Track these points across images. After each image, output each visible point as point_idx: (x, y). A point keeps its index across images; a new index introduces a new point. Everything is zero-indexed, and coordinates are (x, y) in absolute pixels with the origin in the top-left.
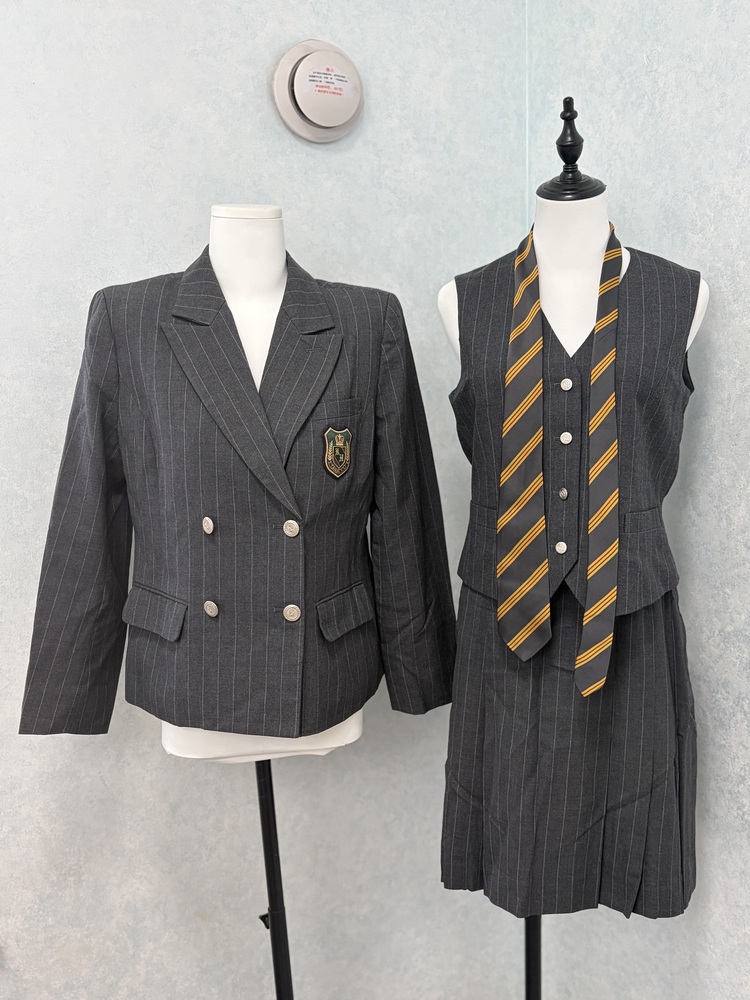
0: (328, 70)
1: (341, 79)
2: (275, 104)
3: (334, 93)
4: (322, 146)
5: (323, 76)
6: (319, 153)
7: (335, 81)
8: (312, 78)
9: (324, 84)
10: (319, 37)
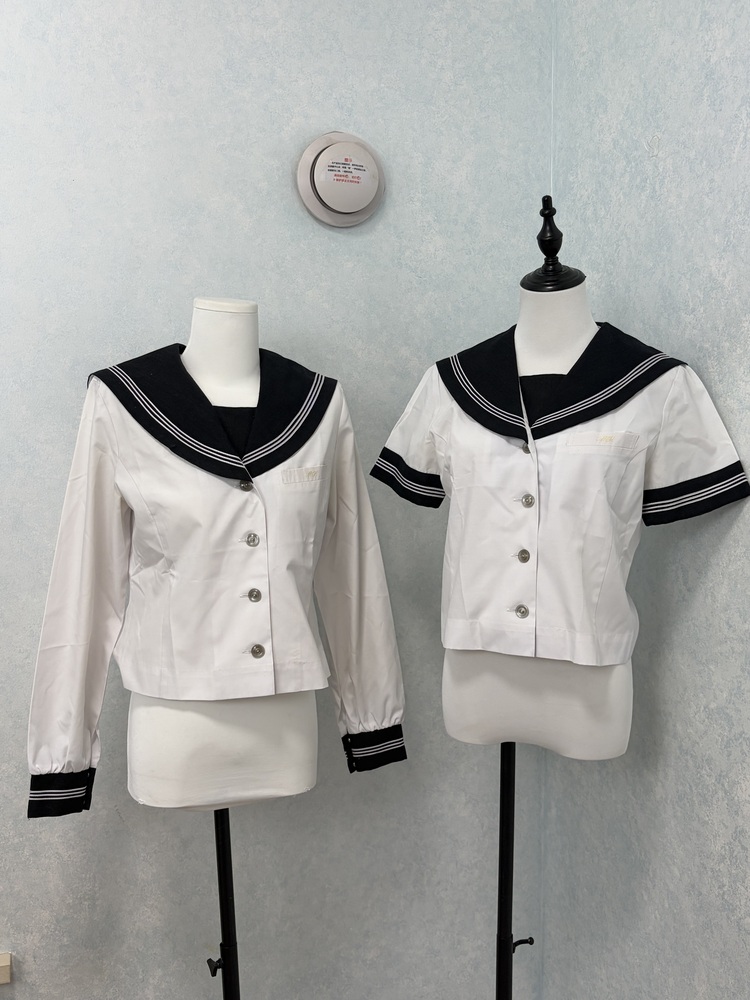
2: (298, 192)
3: (351, 181)
4: (345, 230)
5: (342, 166)
6: (341, 237)
7: (353, 171)
8: (331, 168)
9: (342, 173)
10: (343, 129)
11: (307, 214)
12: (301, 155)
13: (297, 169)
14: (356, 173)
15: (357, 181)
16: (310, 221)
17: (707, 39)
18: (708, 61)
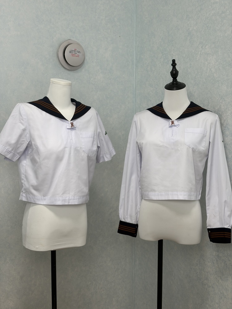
0: (75, 49)
1: (79, 52)
2: (59, 59)
3: (77, 56)
4: (72, 71)
5: (74, 51)
6: (71, 73)
7: (77, 53)
8: (70, 52)
9: (74, 54)
10: (72, 39)
11: (60, 66)
12: (60, 47)
13: (58, 51)
14: (78, 54)
15: (78, 56)
16: (63, 68)
17: (188, 23)
18: (189, 29)
